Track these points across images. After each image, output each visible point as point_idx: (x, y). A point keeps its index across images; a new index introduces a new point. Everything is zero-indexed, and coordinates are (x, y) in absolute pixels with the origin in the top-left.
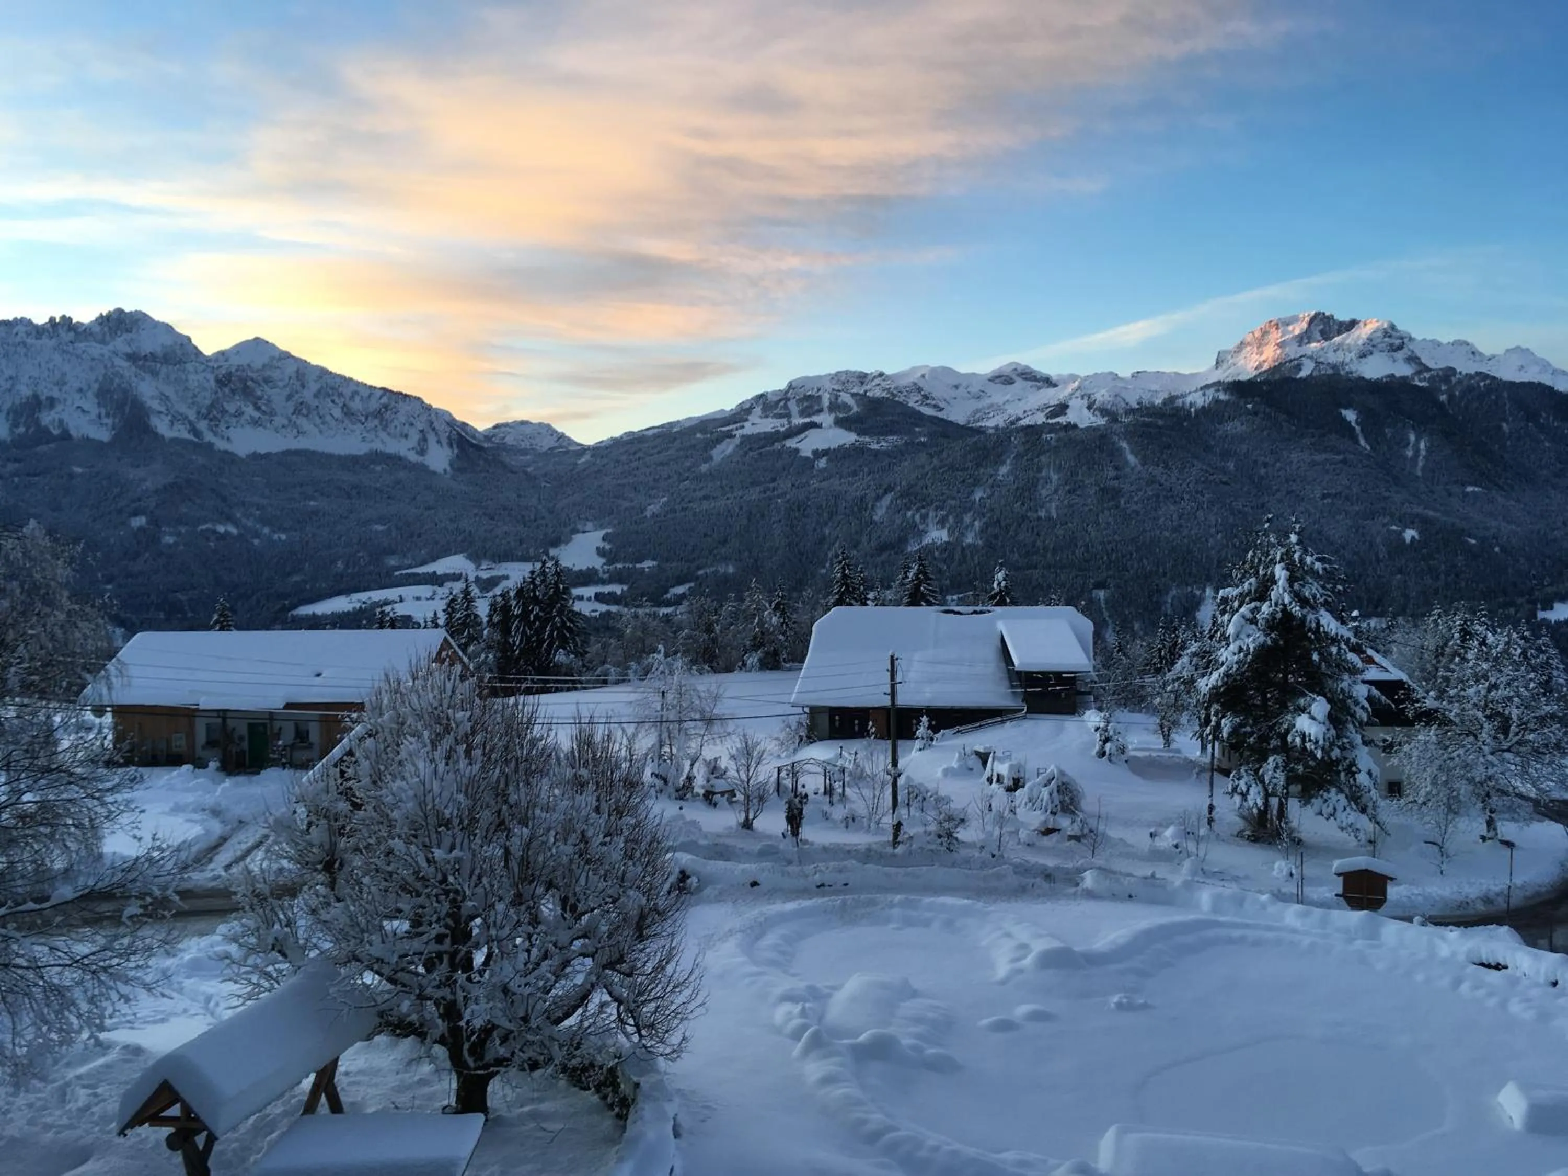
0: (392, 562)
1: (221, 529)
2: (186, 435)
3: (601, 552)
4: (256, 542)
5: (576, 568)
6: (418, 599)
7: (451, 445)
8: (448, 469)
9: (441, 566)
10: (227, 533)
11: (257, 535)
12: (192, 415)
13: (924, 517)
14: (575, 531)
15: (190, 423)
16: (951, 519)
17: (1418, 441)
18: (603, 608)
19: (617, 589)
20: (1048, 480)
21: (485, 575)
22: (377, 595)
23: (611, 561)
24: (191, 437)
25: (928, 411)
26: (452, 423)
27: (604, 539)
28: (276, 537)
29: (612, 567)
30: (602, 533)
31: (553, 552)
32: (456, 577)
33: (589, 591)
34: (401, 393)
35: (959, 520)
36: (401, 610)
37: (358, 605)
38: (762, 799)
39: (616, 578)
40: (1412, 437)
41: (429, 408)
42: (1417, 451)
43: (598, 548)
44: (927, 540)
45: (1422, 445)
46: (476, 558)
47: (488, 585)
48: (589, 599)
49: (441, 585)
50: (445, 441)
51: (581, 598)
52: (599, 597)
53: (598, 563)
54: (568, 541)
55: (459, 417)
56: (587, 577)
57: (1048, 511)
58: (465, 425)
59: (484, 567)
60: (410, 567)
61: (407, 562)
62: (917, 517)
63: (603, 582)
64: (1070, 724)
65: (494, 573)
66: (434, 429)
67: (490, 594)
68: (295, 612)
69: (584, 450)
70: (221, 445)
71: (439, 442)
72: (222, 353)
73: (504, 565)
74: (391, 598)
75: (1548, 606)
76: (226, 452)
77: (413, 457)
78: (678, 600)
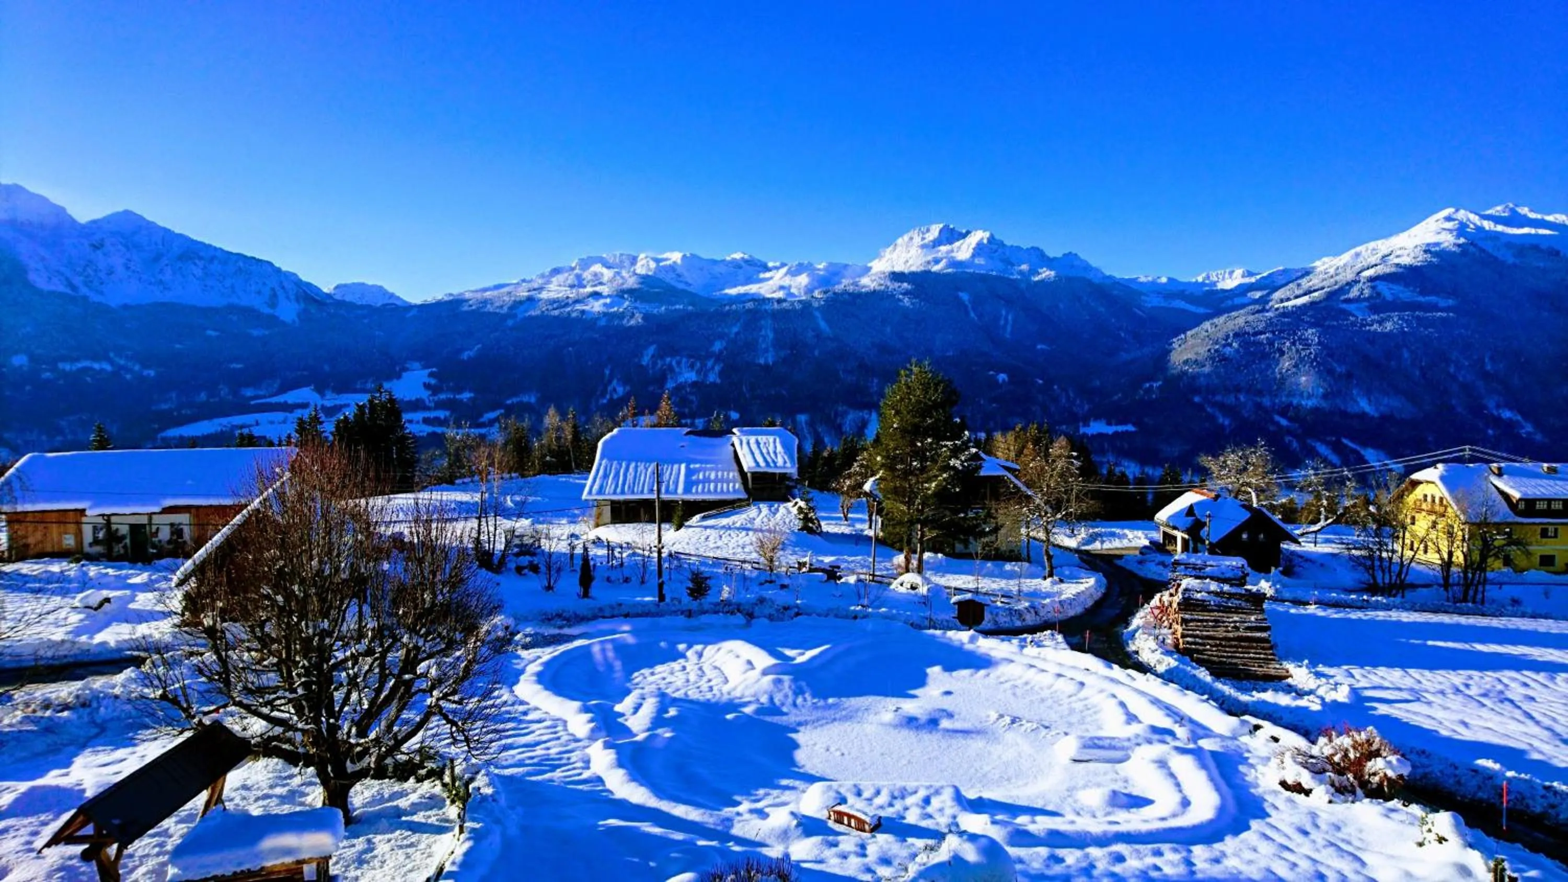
0: (249, 392)
1: (96, 366)
2: (62, 288)
3: (427, 386)
4: (128, 377)
5: (407, 399)
6: (272, 423)
7: (297, 300)
8: (296, 319)
9: (291, 397)
10: (102, 370)
11: (128, 370)
12: (68, 273)
13: (679, 363)
14: (405, 369)
15: (67, 279)
16: (698, 364)
17: (1007, 313)
18: (429, 429)
19: (442, 414)
20: (765, 337)
21: (328, 404)
22: (238, 420)
23: (434, 394)
24: (68, 291)
25: (681, 286)
26: (298, 283)
27: (431, 375)
28: (145, 373)
29: (436, 398)
30: (427, 371)
31: (386, 385)
32: (304, 406)
33: (419, 416)
34: (254, 258)
35: (704, 365)
36: (257, 432)
37: (219, 429)
38: (559, 570)
39: (439, 405)
40: (1004, 312)
41: (278, 270)
42: (1006, 319)
43: (425, 384)
44: (681, 379)
45: (1010, 318)
46: (320, 391)
47: (331, 411)
48: (418, 422)
49: (291, 412)
50: (292, 297)
51: (410, 422)
52: (426, 421)
53: (425, 395)
54: (399, 377)
55: (305, 278)
56: (417, 405)
57: (766, 359)
58: (309, 285)
59: (328, 397)
60: (265, 397)
61: (261, 393)
62: (674, 363)
63: (427, 409)
64: (782, 508)
65: (338, 402)
66: (283, 288)
67: (334, 419)
68: (164, 434)
69: (411, 307)
70: (95, 298)
71: (288, 298)
72: (94, 222)
73: (346, 395)
74: (248, 423)
75: (1086, 424)
76: (100, 304)
77: (266, 310)
78: (491, 423)
